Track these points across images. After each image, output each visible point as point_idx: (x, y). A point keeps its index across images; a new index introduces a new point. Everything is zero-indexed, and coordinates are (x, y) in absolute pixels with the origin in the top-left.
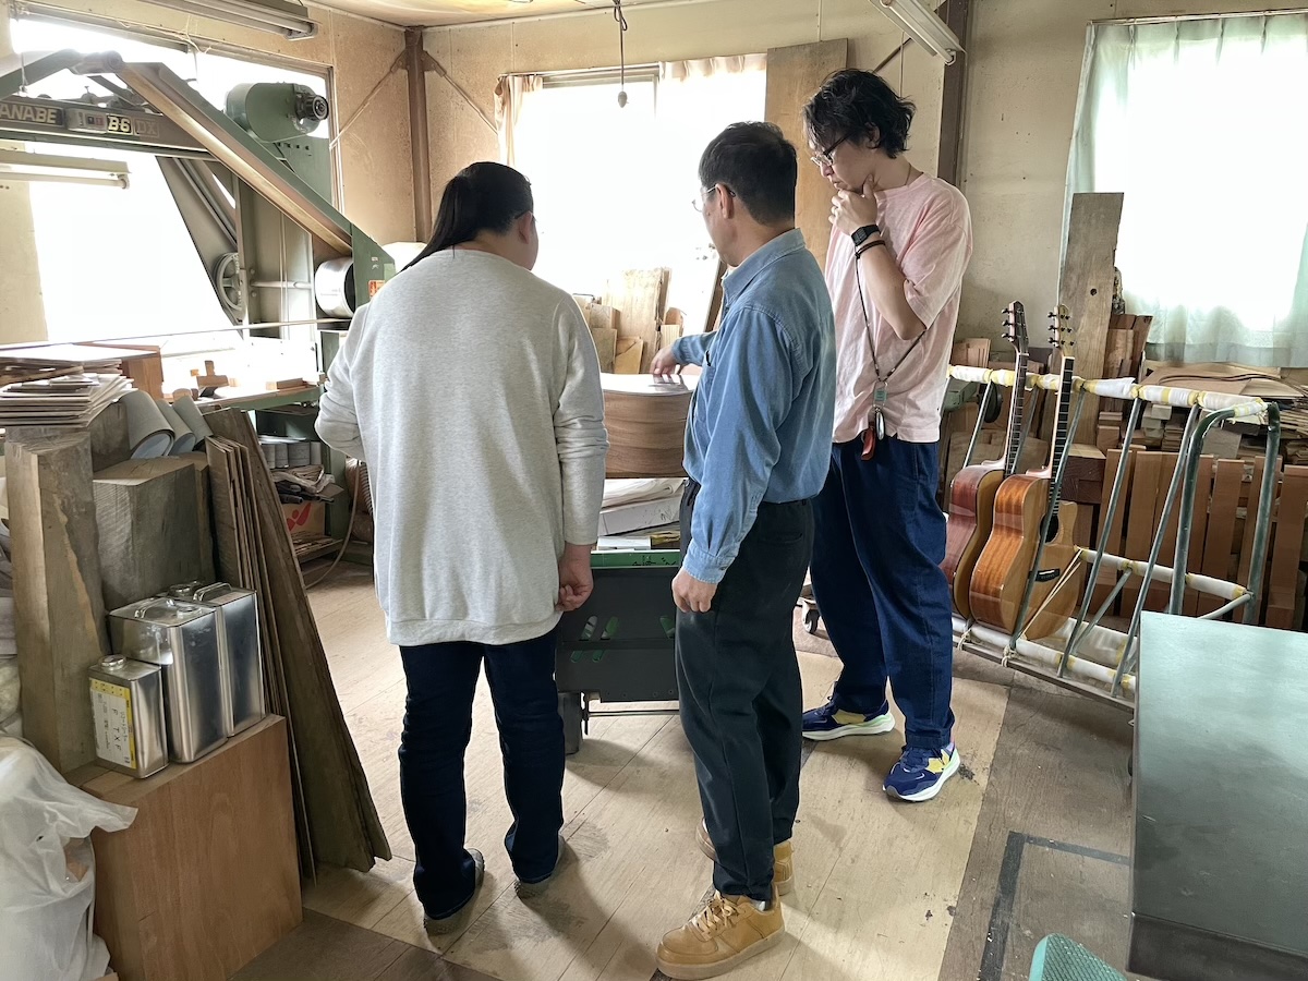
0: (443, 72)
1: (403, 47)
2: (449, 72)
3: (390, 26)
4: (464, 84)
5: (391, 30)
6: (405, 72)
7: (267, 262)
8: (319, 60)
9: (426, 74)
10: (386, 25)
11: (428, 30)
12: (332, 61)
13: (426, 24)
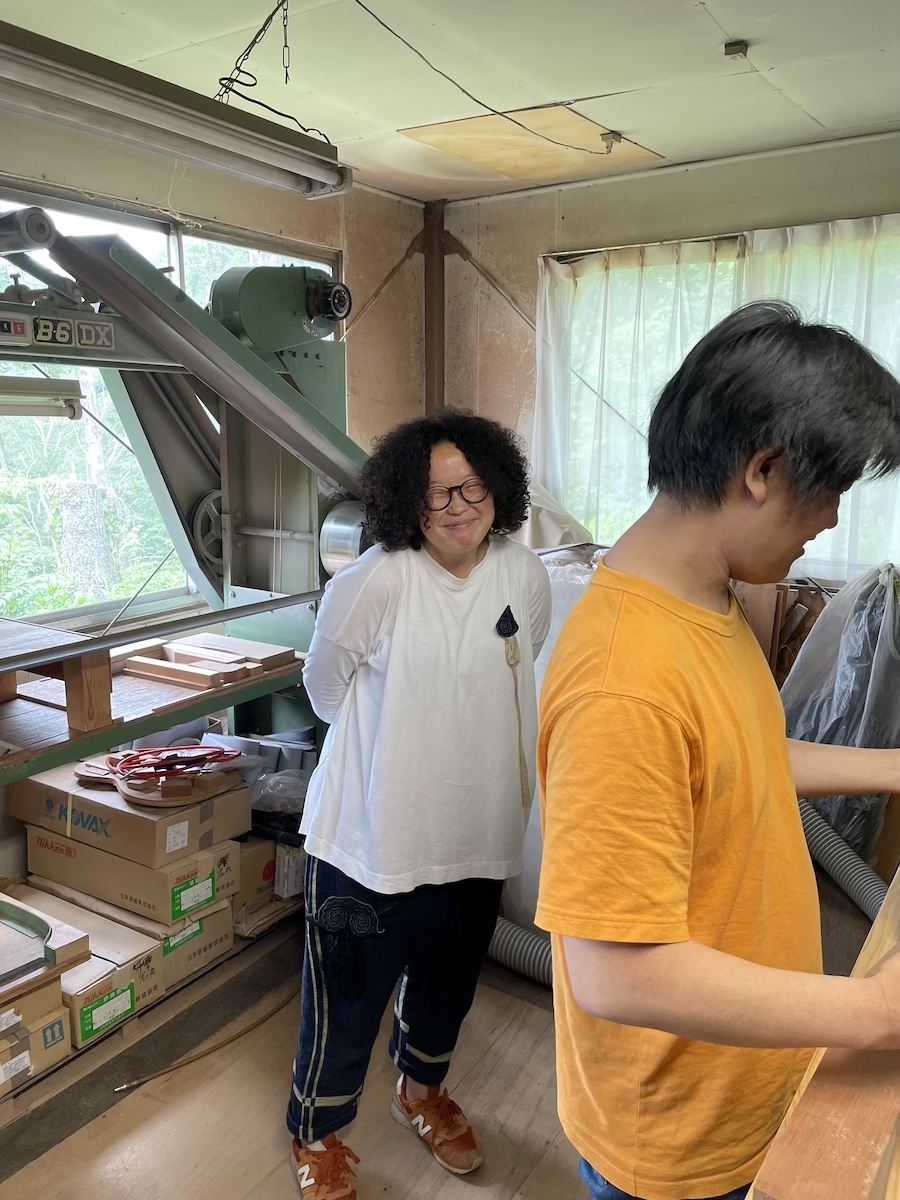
0: (466, 254)
1: (420, 226)
2: (474, 255)
3: (409, 202)
4: (493, 269)
5: (410, 206)
6: (422, 256)
7: (259, 503)
8: (326, 243)
9: (446, 257)
10: (404, 200)
11: (452, 205)
12: (342, 245)
13: (450, 198)
